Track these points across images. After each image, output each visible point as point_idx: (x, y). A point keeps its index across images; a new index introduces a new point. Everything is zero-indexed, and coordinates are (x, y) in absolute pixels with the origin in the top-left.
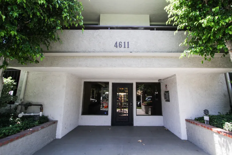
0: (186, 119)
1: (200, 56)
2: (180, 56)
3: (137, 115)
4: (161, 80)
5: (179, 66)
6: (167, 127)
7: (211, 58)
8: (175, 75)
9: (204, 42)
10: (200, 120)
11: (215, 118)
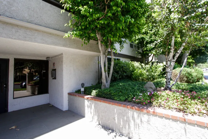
0: (69, 92)
1: (79, 40)
2: (64, 35)
3: (14, 98)
4: (49, 57)
5: (64, 46)
6: (52, 103)
7: (88, 43)
8: (62, 54)
9: (83, 27)
10: (78, 92)
11: (88, 88)
